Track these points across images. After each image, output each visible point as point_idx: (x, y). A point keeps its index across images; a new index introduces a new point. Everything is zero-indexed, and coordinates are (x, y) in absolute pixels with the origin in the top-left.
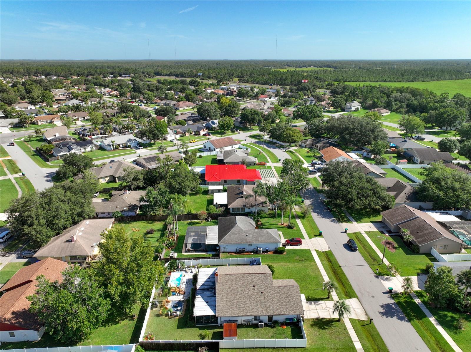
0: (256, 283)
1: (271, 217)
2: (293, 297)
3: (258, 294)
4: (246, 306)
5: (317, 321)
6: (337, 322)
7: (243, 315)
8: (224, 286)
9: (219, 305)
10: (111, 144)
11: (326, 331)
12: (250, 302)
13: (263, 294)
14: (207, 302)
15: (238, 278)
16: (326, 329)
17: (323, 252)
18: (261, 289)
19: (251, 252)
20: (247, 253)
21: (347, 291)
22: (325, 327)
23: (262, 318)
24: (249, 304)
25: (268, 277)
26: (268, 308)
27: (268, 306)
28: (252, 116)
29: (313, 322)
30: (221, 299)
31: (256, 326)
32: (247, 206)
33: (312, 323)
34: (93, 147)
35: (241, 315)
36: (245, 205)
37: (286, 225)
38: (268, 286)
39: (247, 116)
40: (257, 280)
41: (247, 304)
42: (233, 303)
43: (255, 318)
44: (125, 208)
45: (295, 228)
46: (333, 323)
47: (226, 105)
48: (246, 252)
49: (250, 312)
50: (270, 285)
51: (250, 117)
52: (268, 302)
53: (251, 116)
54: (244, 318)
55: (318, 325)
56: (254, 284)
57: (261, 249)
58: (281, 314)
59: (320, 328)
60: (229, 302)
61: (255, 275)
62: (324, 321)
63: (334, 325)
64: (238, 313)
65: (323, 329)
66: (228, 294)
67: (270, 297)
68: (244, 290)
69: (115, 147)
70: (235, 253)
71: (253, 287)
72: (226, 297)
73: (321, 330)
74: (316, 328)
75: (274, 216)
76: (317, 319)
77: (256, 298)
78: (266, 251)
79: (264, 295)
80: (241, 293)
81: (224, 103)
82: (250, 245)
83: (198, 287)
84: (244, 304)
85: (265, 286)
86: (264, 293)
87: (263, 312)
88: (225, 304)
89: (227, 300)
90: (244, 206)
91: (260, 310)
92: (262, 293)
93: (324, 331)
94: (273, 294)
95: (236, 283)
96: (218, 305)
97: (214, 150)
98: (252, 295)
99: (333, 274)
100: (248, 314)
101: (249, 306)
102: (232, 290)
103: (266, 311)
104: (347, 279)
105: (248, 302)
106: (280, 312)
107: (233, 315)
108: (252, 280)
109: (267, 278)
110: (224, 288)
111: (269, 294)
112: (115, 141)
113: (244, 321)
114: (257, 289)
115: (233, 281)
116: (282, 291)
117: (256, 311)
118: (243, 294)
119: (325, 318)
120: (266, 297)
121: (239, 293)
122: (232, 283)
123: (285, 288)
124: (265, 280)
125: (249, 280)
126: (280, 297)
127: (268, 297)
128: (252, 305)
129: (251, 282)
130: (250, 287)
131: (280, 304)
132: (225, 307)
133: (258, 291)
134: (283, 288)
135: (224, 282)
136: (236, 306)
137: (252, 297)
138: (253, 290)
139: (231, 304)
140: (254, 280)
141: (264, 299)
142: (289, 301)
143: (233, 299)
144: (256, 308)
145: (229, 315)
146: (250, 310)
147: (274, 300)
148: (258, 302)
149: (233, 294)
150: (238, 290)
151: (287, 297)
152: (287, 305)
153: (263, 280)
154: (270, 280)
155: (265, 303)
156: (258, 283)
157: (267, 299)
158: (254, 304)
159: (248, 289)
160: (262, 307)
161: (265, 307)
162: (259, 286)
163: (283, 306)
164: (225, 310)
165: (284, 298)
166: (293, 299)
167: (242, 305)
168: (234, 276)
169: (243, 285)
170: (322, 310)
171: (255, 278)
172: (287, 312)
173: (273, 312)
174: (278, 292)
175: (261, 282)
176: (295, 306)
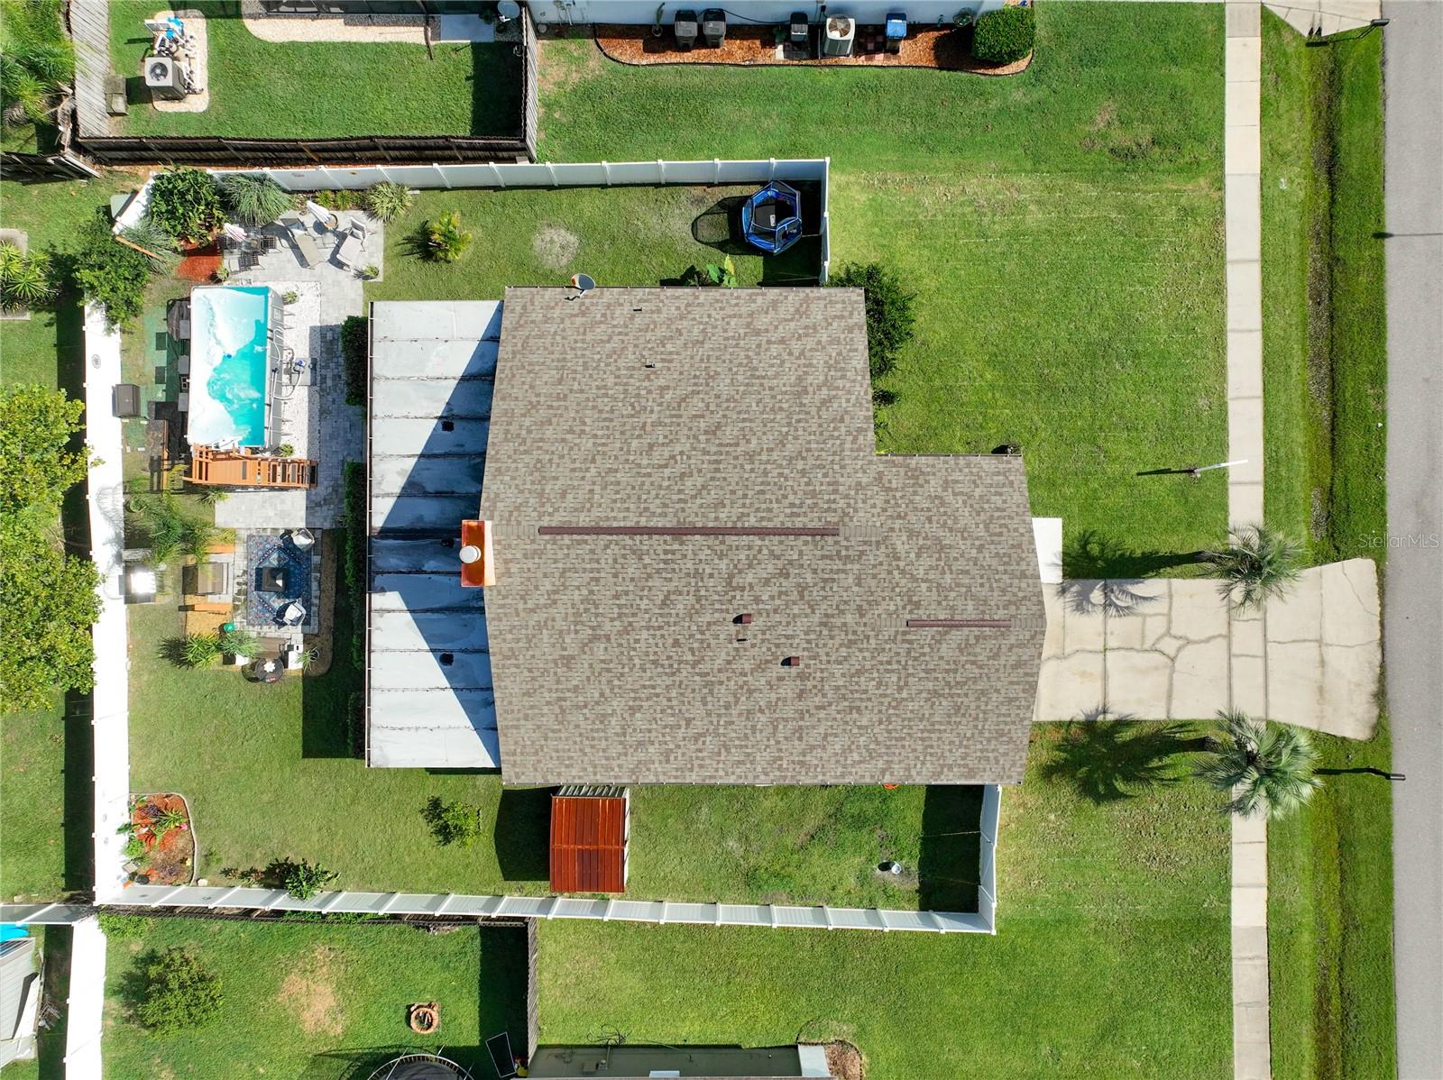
0: (757, 600)
2: (983, 692)
3: (761, 667)
4: (680, 733)
5: (1084, 739)
6: (1193, 756)
8: (541, 616)
9: (517, 727)
11: (1117, 809)
12: (708, 714)
13: (794, 670)
14: (446, 660)
15: (632, 560)
16: (1114, 795)
18: (787, 637)
19: (768, 38)
20: (737, 49)
21: (1338, 489)
22: (1120, 786)
24: (699, 726)
25: (847, 559)
26: (812, 748)
27: (813, 738)
29: (1059, 748)
30: (527, 694)
33: (1049, 756)
38: (838, 621)
40: (767, 582)
41: (688, 722)
42: (603, 718)
46: (1167, 760)
49: (701, 766)
50: (849, 618)
52: (822, 714)
55: (1082, 771)
56: (742, 603)
57: (851, 27)
59: (1088, 788)
60: (578, 707)
61: (757, 541)
62: (1125, 744)
63: (1169, 774)
64: (633, 771)
65: (1099, 799)
66: (568, 661)
67: (837, 688)
68: (676, 643)
70: (648, 40)
71: (733, 628)
72: (558, 682)
73: (1088, 803)
74: (1066, 792)
76: (1089, 725)
77: (750, 692)
79: (802, 677)
80: (655, 662)
83: (380, 512)
85: (816, 619)
86: (800, 664)
87: (780, 768)
88: (549, 721)
89: (560, 699)
91: (762, 758)
92: (787, 662)
93: (1104, 809)
94: (859, 673)
95: (617, 597)
96: (507, 727)
98: (723, 677)
101: (701, 735)
102: (595, 638)
103: (802, 763)
104: (1378, 378)
105: (698, 710)
106: (883, 772)
108: (731, 576)
109: (838, 565)
110: (540, 627)
111: (838, 670)
114: (763, 641)
115: (597, 580)
116: (924, 654)
117: (742, 762)
118: (662, 666)
119: (1136, 717)
120: (815, 687)
121: (637, 661)
122: (592, 592)
123: (947, 637)
124: (825, 581)
125: (711, 576)
126: (900, 689)
127: (827, 687)
128: (721, 731)
129: (726, 593)
130: (715, 623)
131: (890, 727)
132: (550, 735)
133: (764, 649)
134: (938, 637)
135: (537, 588)
136: (618, 730)
137: (721, 683)
138: (736, 645)
139: (586, 719)
140: (750, 578)
141: (800, 696)
142: (952, 711)
143: (602, 695)
144: (741, 746)
145: (580, 777)
146: (705, 754)
147: (858, 704)
148: (759, 715)
149: (603, 661)
150: (637, 641)
151: (947, 691)
152: (932, 735)
153: (809, 577)
154: (859, 585)
155: (801, 723)
156: (772, 598)
157: (817, 699)
158: (734, 727)
159: (698, 636)
160: (778, 742)
161: (797, 742)
162: (777, 618)
163: (908, 738)
164: (554, 755)
165: (924, 695)
166: (978, 707)
167: (655, 726)
168: (607, 547)
169: (666, 611)
170: (1138, 651)
171: (750, 566)
172: (924, 769)
173: (840, 769)
174: (899, 662)
175: (795, 596)
176: (985, 743)
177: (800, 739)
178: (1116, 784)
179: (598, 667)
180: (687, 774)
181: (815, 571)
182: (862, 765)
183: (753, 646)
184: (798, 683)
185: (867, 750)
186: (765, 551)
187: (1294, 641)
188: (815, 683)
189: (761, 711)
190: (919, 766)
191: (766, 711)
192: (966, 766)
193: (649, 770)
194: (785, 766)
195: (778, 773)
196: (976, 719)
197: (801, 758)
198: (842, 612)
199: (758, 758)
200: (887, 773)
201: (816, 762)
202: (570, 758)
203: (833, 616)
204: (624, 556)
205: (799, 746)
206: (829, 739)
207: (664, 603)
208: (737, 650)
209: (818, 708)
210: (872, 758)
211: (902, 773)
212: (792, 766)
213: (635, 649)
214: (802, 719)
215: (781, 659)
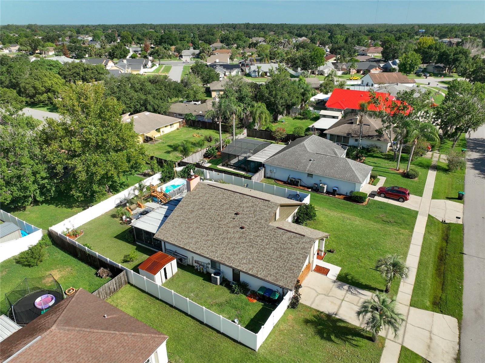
0: (243, 211)
1: (388, 159)
2: (290, 253)
3: (234, 227)
4: (204, 238)
5: (325, 319)
6: (366, 341)
7: (191, 249)
8: (194, 200)
9: (169, 223)
10: (257, 70)
11: (328, 344)
12: (214, 235)
13: (242, 230)
14: (164, 216)
15: (222, 194)
16: (329, 339)
17: (444, 222)
18: (245, 221)
19: (309, 188)
20: (301, 188)
21: (443, 297)
22: (333, 337)
23: (223, 268)
24: (210, 237)
25: (269, 207)
26: (234, 254)
27: (237, 251)
28: (456, 56)
29: (314, 316)
30: (178, 216)
31: (208, 277)
32: (353, 135)
33: (309, 317)
34: (238, 72)
35: (188, 248)
36: (351, 134)
37: (402, 172)
38: (259, 221)
39: (448, 55)
40: (248, 207)
41: (208, 235)
42: (189, 227)
43: (214, 263)
44: (201, 112)
45: (416, 179)
46: (354, 338)
47: (426, 46)
48: (301, 186)
49: (202, 249)
50: (263, 221)
51: (452, 57)
52: (242, 245)
53: (454, 55)
54: (197, 258)
55: (320, 327)
56: (239, 210)
57: (325, 186)
58: (250, 272)
59: (320, 333)
60: (186, 223)
61: (251, 198)
62: (340, 326)
63: (354, 342)
64: (185, 244)
65: (322, 337)
66: (192, 212)
67: (250, 239)
68: (219, 215)
69: (260, 74)
70: (285, 183)
71: (233, 215)
72: (186, 216)
73: (317, 338)
74: (311, 330)
75: (393, 158)
76: (329, 316)
77: (228, 233)
78: (333, 193)
79: (243, 233)
80: (210, 218)
81: (424, 43)
82: (310, 175)
84: (204, 234)
85: (254, 219)
86: (244, 230)
87: (222, 258)
88: (176, 224)
89: (183, 220)
90: (349, 134)
91: (219, 252)
93: (323, 342)
94: (258, 236)
95: (213, 201)
96: (167, 223)
97: (372, 85)
98: (224, 226)
99: (437, 259)
100: (198, 252)
101: (209, 240)
102: (202, 208)
104: (461, 278)
105: (212, 233)
106: (250, 269)
107: (176, 244)
108: (240, 204)
109: (266, 208)
110: (192, 203)
111: (253, 234)
112: (261, 67)
113: (196, 262)
114: (239, 221)
115: (211, 196)
116: (278, 237)
117: (213, 252)
118: (212, 219)
119: (347, 321)
120: (245, 236)
121: (207, 216)
122: (208, 199)
123: (286, 234)
124: (261, 211)
125: (236, 202)
126: (267, 244)
127: (248, 238)
128: (214, 241)
129: (237, 207)
130: (230, 213)
131: (259, 255)
132: (174, 228)
133: (238, 223)
134: (283, 233)
135: (198, 194)
136: (190, 232)
137: (222, 228)
138: (232, 219)
139: (185, 226)
140: (244, 205)
141: (239, 238)
142: (279, 256)
143: (193, 222)
144: (216, 247)
145: (172, 241)
146: (206, 246)
147: (253, 245)
148: (226, 240)
149: (200, 214)
150: (210, 212)
151: (280, 250)
152: (270, 262)
153: (258, 209)
154: (269, 214)
155: (235, 246)
156: (247, 211)
157: (243, 240)
158: (218, 241)
159: (224, 215)
160: (226, 249)
161: (231, 251)
162: (245, 216)
163: (262, 261)
164: (171, 233)
165: (273, 249)
166: (287, 257)
167: (199, 234)
168: (219, 191)
169: (221, 207)
170: (355, 305)
171: (246, 203)
172: (263, 273)
173: (238, 264)
174: (270, 237)
175: (252, 212)
176: (285, 271)
177: (233, 250)
178: (331, 336)
179: (198, 215)
180: (198, 250)
181: (260, 208)
182: (245, 265)
183: (236, 221)
184: (241, 234)
185: (249, 260)
186: (251, 201)
187: (419, 327)
188: (245, 235)
189: (227, 239)
190: (261, 271)
191: (229, 239)
192: (276, 277)
193: (189, 245)
194: (224, 257)
195: (220, 259)
196: (285, 261)
197: (230, 256)
198: (262, 219)
199: (218, 252)
200: (251, 270)
201: (233, 259)
202: (174, 235)
203: (259, 219)
204: (220, 193)
205: (231, 252)
206: (240, 253)
207: (222, 205)
208: (231, 221)
209: (242, 243)
210: (249, 263)
211: (255, 272)
212: (226, 258)
213: (208, 213)
214: (236, 244)
215: (241, 226)
